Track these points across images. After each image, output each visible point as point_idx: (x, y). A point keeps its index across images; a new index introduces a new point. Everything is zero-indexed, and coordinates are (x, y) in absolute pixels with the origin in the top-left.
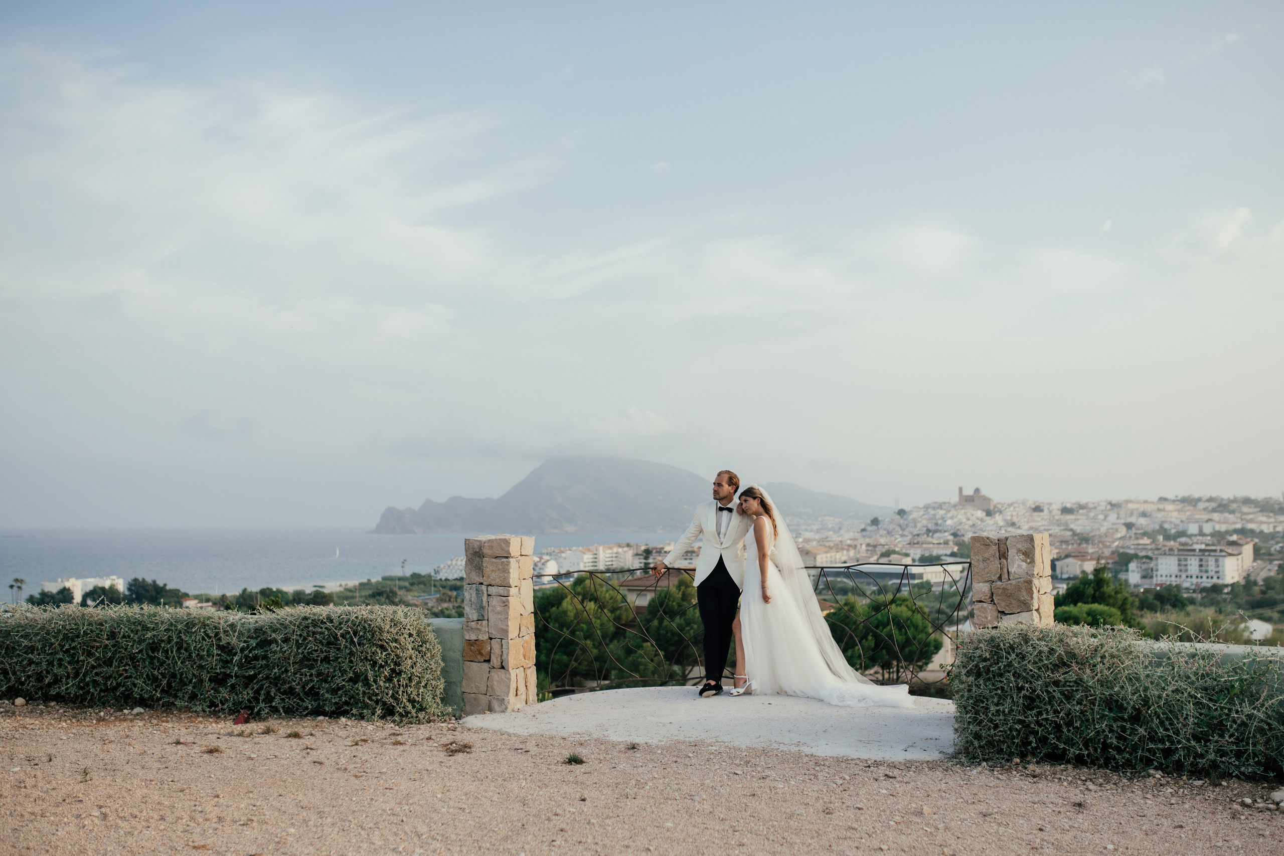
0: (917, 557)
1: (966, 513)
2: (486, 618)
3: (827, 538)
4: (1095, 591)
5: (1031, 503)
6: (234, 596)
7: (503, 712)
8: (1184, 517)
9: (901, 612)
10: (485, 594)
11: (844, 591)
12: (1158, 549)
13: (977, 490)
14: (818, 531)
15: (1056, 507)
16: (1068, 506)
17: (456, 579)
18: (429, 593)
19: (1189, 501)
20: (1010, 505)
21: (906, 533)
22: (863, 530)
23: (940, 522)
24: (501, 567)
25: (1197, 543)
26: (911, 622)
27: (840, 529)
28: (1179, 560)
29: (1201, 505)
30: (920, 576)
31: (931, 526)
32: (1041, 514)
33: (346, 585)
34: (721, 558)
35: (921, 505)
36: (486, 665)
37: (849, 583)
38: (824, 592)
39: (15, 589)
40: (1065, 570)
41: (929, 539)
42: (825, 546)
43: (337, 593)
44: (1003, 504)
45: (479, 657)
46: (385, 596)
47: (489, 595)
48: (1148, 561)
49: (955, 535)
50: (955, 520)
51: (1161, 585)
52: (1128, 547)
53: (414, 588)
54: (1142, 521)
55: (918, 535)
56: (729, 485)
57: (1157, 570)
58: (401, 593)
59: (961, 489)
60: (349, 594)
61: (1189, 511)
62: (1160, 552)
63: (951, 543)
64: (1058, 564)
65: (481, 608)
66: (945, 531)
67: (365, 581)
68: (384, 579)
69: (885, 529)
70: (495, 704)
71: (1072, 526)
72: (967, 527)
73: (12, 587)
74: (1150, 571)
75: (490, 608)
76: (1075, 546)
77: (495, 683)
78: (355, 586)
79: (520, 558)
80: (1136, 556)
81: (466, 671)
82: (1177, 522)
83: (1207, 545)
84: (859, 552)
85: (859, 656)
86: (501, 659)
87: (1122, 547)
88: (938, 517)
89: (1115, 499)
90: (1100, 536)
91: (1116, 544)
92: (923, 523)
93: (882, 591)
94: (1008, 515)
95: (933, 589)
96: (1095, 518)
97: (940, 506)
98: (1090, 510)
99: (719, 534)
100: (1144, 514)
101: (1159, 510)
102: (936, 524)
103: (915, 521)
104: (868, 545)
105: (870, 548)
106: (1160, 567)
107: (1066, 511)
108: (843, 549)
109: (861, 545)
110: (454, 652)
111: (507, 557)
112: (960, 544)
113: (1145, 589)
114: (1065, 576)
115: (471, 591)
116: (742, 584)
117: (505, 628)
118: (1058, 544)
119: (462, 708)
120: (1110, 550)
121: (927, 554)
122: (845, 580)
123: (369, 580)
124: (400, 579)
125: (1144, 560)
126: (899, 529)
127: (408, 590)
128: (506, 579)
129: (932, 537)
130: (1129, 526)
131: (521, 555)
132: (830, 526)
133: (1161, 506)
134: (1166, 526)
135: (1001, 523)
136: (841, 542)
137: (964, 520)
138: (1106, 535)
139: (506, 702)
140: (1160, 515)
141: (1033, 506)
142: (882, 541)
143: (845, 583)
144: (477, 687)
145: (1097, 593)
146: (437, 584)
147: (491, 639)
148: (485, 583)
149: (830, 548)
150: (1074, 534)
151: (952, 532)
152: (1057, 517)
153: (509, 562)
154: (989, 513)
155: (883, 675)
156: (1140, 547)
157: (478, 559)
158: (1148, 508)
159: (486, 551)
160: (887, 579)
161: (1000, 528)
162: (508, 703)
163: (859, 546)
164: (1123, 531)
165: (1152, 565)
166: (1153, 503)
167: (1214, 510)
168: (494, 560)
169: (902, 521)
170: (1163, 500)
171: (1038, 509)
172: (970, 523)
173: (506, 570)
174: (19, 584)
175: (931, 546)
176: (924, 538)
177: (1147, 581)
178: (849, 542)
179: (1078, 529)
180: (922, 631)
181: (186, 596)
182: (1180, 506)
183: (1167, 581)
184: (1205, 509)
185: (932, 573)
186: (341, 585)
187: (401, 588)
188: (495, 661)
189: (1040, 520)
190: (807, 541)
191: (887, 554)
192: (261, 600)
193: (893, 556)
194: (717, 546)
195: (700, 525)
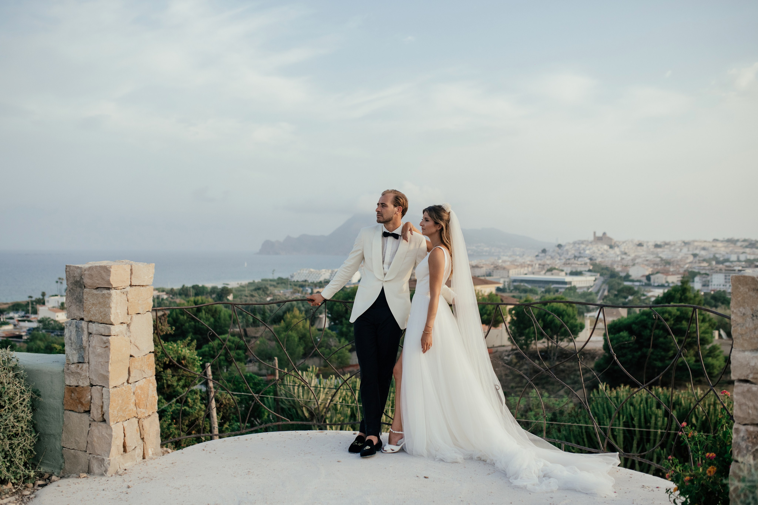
0: (569, 272)
1: (597, 247)
2: (86, 360)
3: (516, 260)
4: (681, 296)
5: (636, 241)
6: (178, 289)
7: (102, 475)
8: (728, 250)
9: (560, 306)
10: (86, 333)
11: (525, 291)
12: (712, 269)
13: (604, 234)
14: (510, 256)
15: (651, 244)
16: (659, 243)
17: (303, 281)
18: (287, 289)
19: (732, 241)
20: (624, 242)
21: (562, 258)
22: (537, 256)
23: (582, 252)
24: (101, 300)
25: (736, 266)
26: (566, 312)
27: (523, 255)
28: (726, 276)
29: (739, 244)
30: (570, 283)
31: (577, 254)
32: (642, 248)
33: (241, 284)
34: (383, 290)
35: (571, 242)
36: (85, 416)
37: (529, 286)
38: (513, 291)
39: (59, 283)
40: (656, 280)
41: (576, 262)
42: (514, 265)
43: (235, 288)
44: (619, 242)
45: (79, 406)
46: (262, 290)
47: (90, 334)
48: (706, 276)
49: (591, 259)
50: (591, 251)
51: (714, 291)
52: (694, 268)
53: (279, 286)
54: (703, 253)
55: (569, 259)
56: (395, 206)
57: (712, 282)
58: (271, 288)
59: (595, 233)
60: (242, 289)
61: (731, 247)
62: (714, 271)
63: (588, 264)
64: (652, 277)
65: (81, 348)
66: (585, 257)
67: (251, 281)
68: (263, 280)
69: (550, 256)
70: (95, 467)
71: (660, 255)
72: (598, 255)
73: (57, 282)
74: (707, 282)
75: (91, 349)
76: (662, 267)
77: (95, 439)
78: (245, 285)
79: (129, 289)
80: (699, 273)
81: (66, 423)
82: (724, 253)
83: (743, 267)
84: (534, 268)
85: (534, 333)
86: (102, 411)
87: (691, 268)
88: (581, 249)
89: (687, 239)
90: (678, 261)
91: (687, 266)
92: (572, 252)
93: (548, 291)
94: (623, 248)
95: (578, 291)
96: (674, 251)
97: (582, 242)
98: (671, 246)
99: (383, 262)
100: (704, 249)
101: (713, 246)
102: (580, 253)
103: (567, 251)
104: (540, 264)
105: (541, 266)
106: (713, 280)
107: (657, 246)
108: (525, 267)
109: (536, 264)
110: (54, 399)
111: (109, 289)
112: (594, 265)
113: (704, 293)
114: (656, 284)
115: (71, 327)
116: (406, 320)
117: (105, 374)
118: (652, 266)
119: (61, 465)
120: (683, 269)
121: (574, 270)
122: (526, 285)
123: (254, 281)
124: (271, 280)
125: (704, 276)
126: (558, 255)
127: (275, 286)
128: (107, 314)
129: (577, 260)
130: (695, 255)
131: (131, 286)
132: (518, 253)
133: (714, 244)
134: (717, 256)
135: (618, 253)
136: (524, 262)
137: (596, 251)
138: (681, 260)
139: (106, 463)
140: (713, 249)
141: (638, 243)
142: (548, 262)
143: (525, 286)
144: (77, 443)
145: (683, 297)
146: (292, 283)
147: (92, 385)
148: (85, 319)
149: (518, 266)
150: (662, 260)
151: (589, 257)
152: (651, 250)
153: (110, 295)
154: (611, 247)
155: (548, 344)
156: (702, 268)
157: (79, 289)
158: (707, 245)
159: (87, 281)
160: (550, 284)
161: (618, 256)
162: (109, 464)
163: (534, 265)
164: (691, 259)
165: (709, 278)
166: (709, 242)
167: (746, 247)
168: (95, 292)
169: (560, 251)
170: (715, 240)
171: (640, 245)
172: (600, 252)
173: (106, 304)
174: (61, 281)
175: (577, 265)
176: (572, 261)
177: (706, 288)
178: (528, 263)
179: (664, 256)
180: (573, 318)
182: (726, 244)
183: (718, 288)
184: (741, 246)
185: (577, 281)
186: (238, 284)
187: (271, 285)
188: (96, 413)
189: (641, 252)
190: (504, 262)
191: (550, 270)
192: (192, 292)
193: (554, 271)
194: (381, 277)
195: (363, 252)
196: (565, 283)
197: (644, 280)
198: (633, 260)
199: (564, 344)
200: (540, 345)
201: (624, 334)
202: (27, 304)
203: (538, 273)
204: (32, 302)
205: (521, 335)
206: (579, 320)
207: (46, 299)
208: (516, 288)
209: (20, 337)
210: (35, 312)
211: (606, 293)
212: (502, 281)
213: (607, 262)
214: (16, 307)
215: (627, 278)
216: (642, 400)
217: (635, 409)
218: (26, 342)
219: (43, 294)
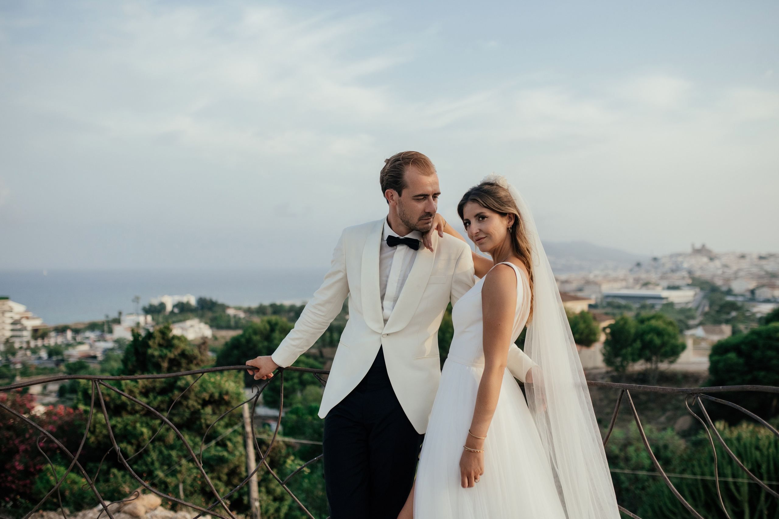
0: (666, 286)
1: (696, 259)
3: (608, 274)
5: (738, 253)
6: (255, 307)
9: (659, 324)
11: (619, 307)
13: (704, 246)
14: (602, 270)
15: (755, 256)
16: (763, 255)
20: (725, 254)
21: (658, 271)
22: (631, 270)
23: (680, 264)
26: (666, 331)
27: (616, 268)
30: (666, 298)
31: (674, 267)
32: (745, 260)
34: (381, 354)
35: (668, 254)
37: (623, 302)
38: (606, 307)
40: (762, 295)
41: (673, 275)
42: (606, 279)
44: (720, 254)
49: (689, 272)
50: (690, 263)
55: (666, 273)
59: (693, 245)
63: (687, 278)
64: (758, 292)
66: (683, 270)
69: (645, 269)
71: (765, 267)
72: (697, 268)
76: (768, 280)
84: (628, 283)
88: (678, 261)
92: (669, 265)
93: (643, 307)
94: (724, 260)
95: (675, 306)
97: (679, 255)
99: (382, 298)
102: (677, 266)
103: (664, 264)
104: (634, 279)
105: (636, 281)
107: (761, 258)
108: (618, 281)
109: (630, 279)
112: (693, 278)
114: (762, 299)
118: (756, 279)
121: (672, 284)
122: (619, 300)
126: (653, 269)
129: (675, 274)
132: (610, 267)
135: (719, 265)
136: (617, 277)
137: (695, 264)
141: (740, 255)
142: (643, 276)
143: (619, 302)
149: (610, 280)
150: (767, 272)
151: (687, 271)
152: (755, 262)
154: (711, 259)
155: (646, 366)
161: (719, 268)
163: (628, 279)
169: (655, 264)
171: (743, 257)
172: (699, 265)
174: (137, 300)
175: (674, 279)
176: (669, 274)
178: (622, 277)
179: (769, 269)
180: (673, 337)
181: (228, 307)
185: (675, 296)
189: (744, 264)
190: (596, 276)
191: (646, 284)
192: (270, 310)
193: (651, 286)
194: (376, 326)
195: (346, 276)
196: (660, 298)
197: (748, 295)
198: (736, 273)
199: (664, 366)
200: (639, 366)
201: (732, 356)
202: (103, 324)
203: (632, 288)
204: (108, 322)
205: (616, 355)
206: (680, 341)
207: (123, 318)
208: (610, 304)
209: (95, 357)
210: (111, 331)
211: (707, 309)
212: (593, 297)
213: (706, 275)
214: (92, 327)
215: (729, 292)
216: (770, 443)
217: (762, 454)
218: (101, 363)
219: (120, 313)
